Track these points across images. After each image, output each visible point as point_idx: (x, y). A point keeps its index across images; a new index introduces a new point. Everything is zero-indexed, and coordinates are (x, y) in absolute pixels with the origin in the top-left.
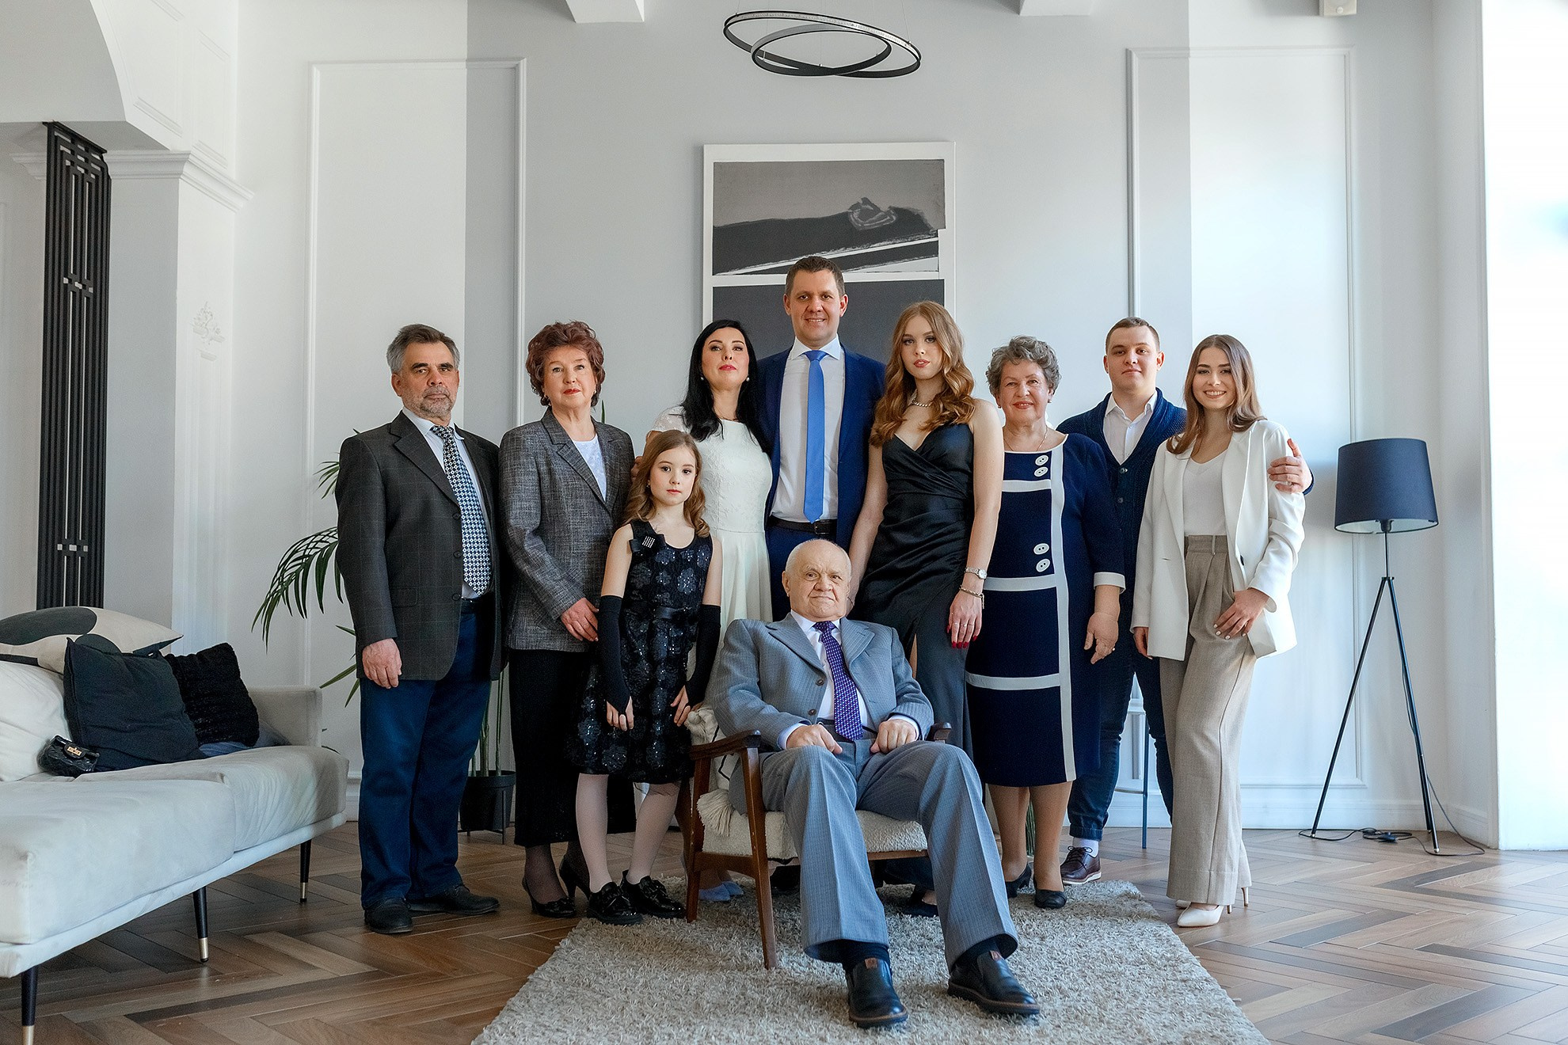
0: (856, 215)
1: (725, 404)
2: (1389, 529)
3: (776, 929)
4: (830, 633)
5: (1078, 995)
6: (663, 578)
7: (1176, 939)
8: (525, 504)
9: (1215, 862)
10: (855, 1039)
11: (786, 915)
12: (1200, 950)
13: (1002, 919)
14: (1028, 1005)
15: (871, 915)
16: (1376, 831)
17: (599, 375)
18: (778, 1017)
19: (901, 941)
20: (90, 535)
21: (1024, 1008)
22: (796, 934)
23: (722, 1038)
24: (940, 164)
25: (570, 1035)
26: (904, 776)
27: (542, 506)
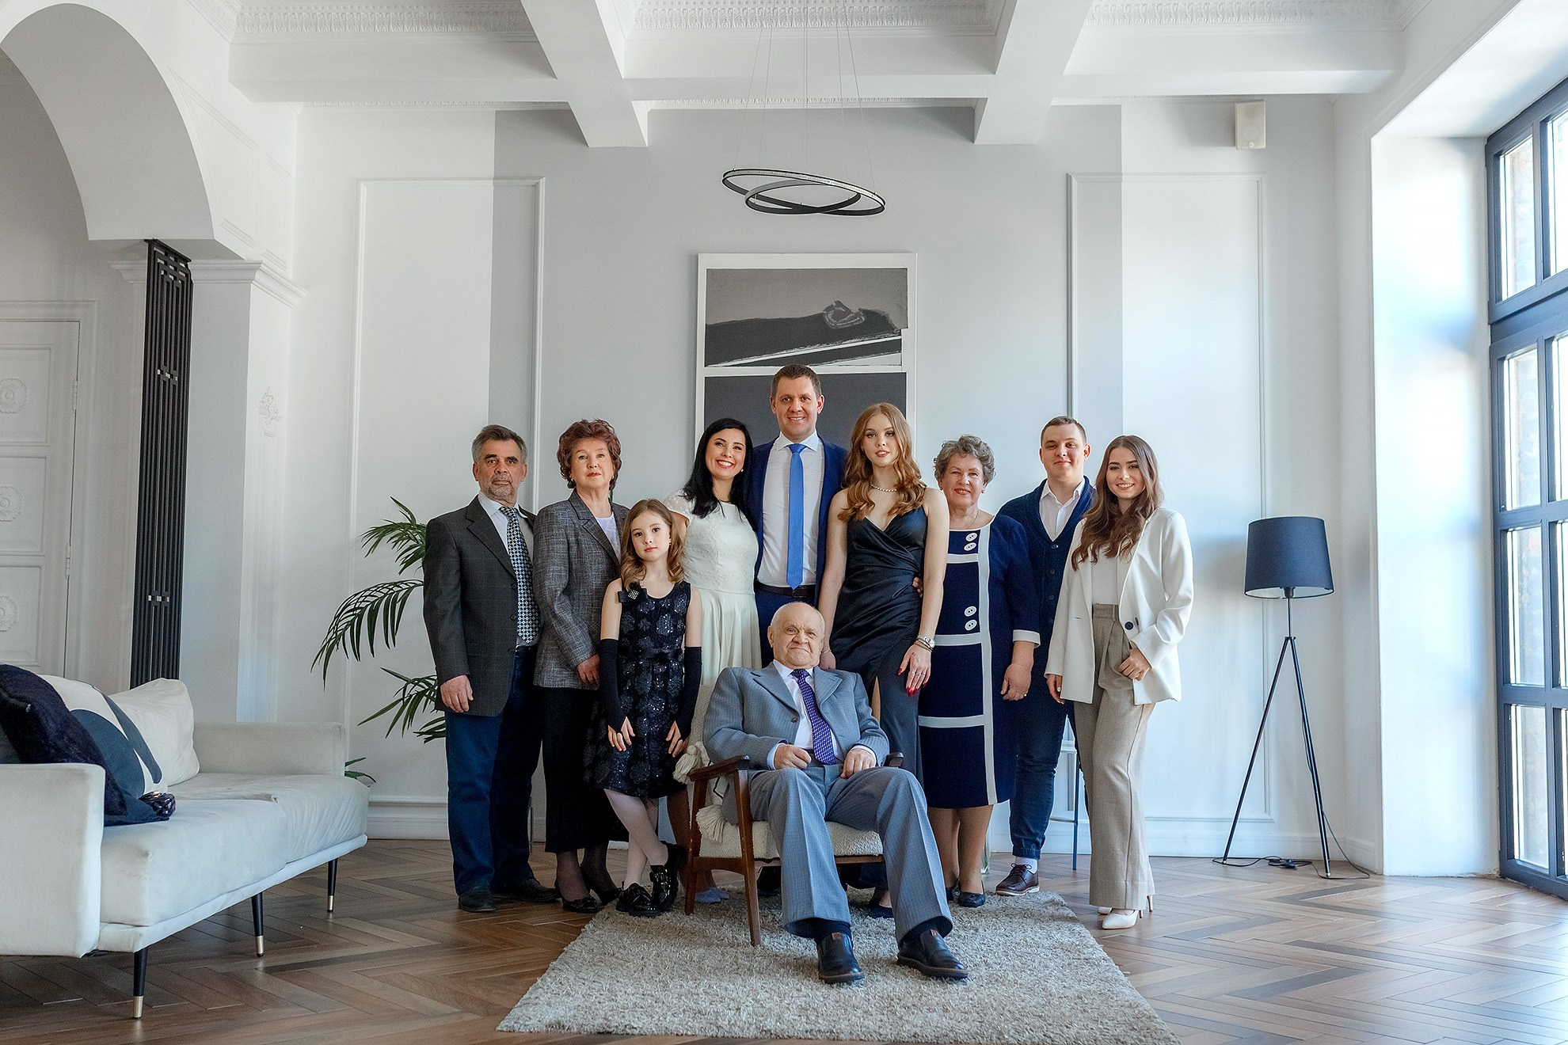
0: (830, 316)
1: (722, 490)
2: (1291, 595)
3: (761, 921)
4: (804, 680)
5: (1000, 967)
6: (644, 624)
8: (557, 568)
9: (1129, 874)
10: (823, 990)
12: (1107, 942)
13: (941, 906)
14: (959, 971)
15: (835, 898)
16: (1280, 859)
17: (616, 463)
18: (764, 976)
20: (172, 588)
21: (957, 973)
23: (721, 988)
24: (903, 271)
25: (604, 985)
26: (864, 794)
27: (570, 570)
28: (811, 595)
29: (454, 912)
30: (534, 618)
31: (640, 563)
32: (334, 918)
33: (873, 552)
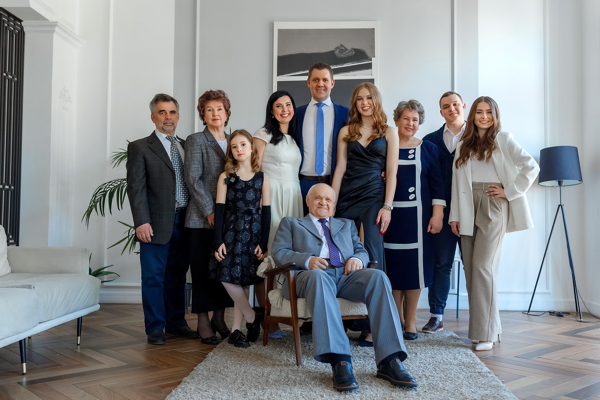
0: (337, 51)
1: (284, 128)
2: (561, 184)
3: (302, 349)
4: (325, 224)
5: (433, 378)
6: (239, 195)
7: (474, 355)
8: (196, 166)
9: (490, 323)
10: (336, 396)
11: (306, 344)
12: (484, 360)
13: (401, 345)
14: (412, 383)
15: (343, 342)
16: (555, 312)
17: (228, 113)
18: (302, 386)
19: (355, 355)
20: (15, 183)
21: (410, 384)
22: (310, 351)
23: (278, 395)
24: (373, 30)
25: (211, 393)
26: (358, 283)
27: (203, 167)
28: (328, 180)
29: (144, 344)
30: (185, 193)
31: (235, 163)
32: (81, 348)
33: (360, 159)
